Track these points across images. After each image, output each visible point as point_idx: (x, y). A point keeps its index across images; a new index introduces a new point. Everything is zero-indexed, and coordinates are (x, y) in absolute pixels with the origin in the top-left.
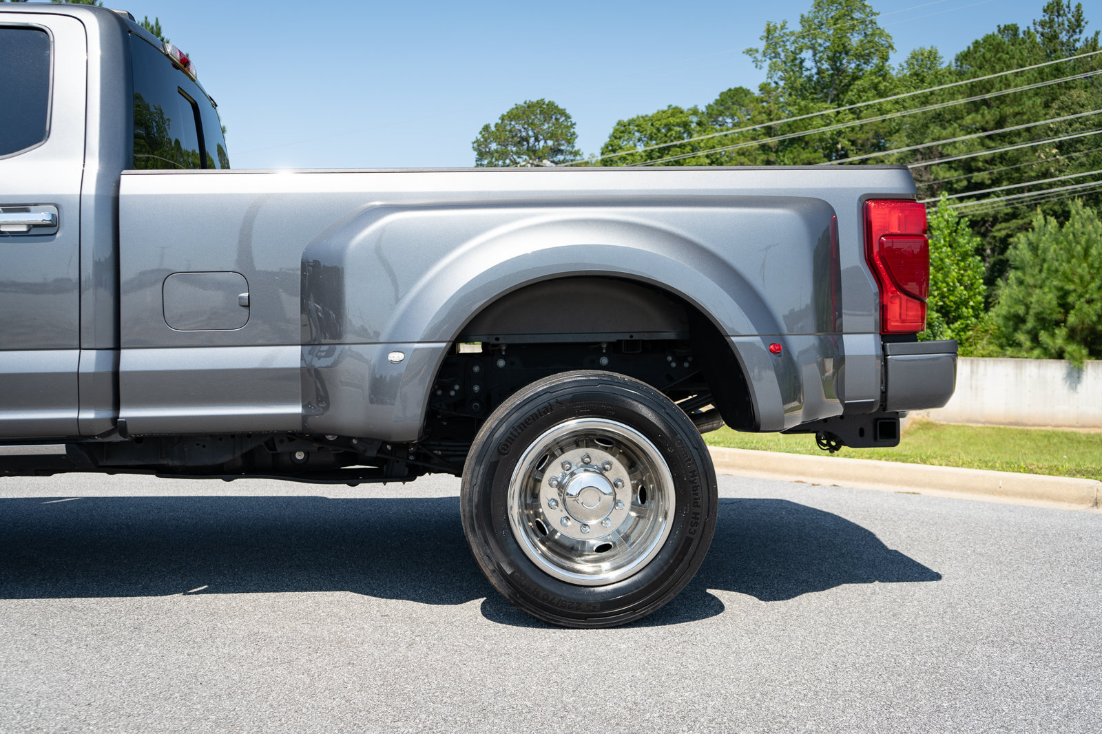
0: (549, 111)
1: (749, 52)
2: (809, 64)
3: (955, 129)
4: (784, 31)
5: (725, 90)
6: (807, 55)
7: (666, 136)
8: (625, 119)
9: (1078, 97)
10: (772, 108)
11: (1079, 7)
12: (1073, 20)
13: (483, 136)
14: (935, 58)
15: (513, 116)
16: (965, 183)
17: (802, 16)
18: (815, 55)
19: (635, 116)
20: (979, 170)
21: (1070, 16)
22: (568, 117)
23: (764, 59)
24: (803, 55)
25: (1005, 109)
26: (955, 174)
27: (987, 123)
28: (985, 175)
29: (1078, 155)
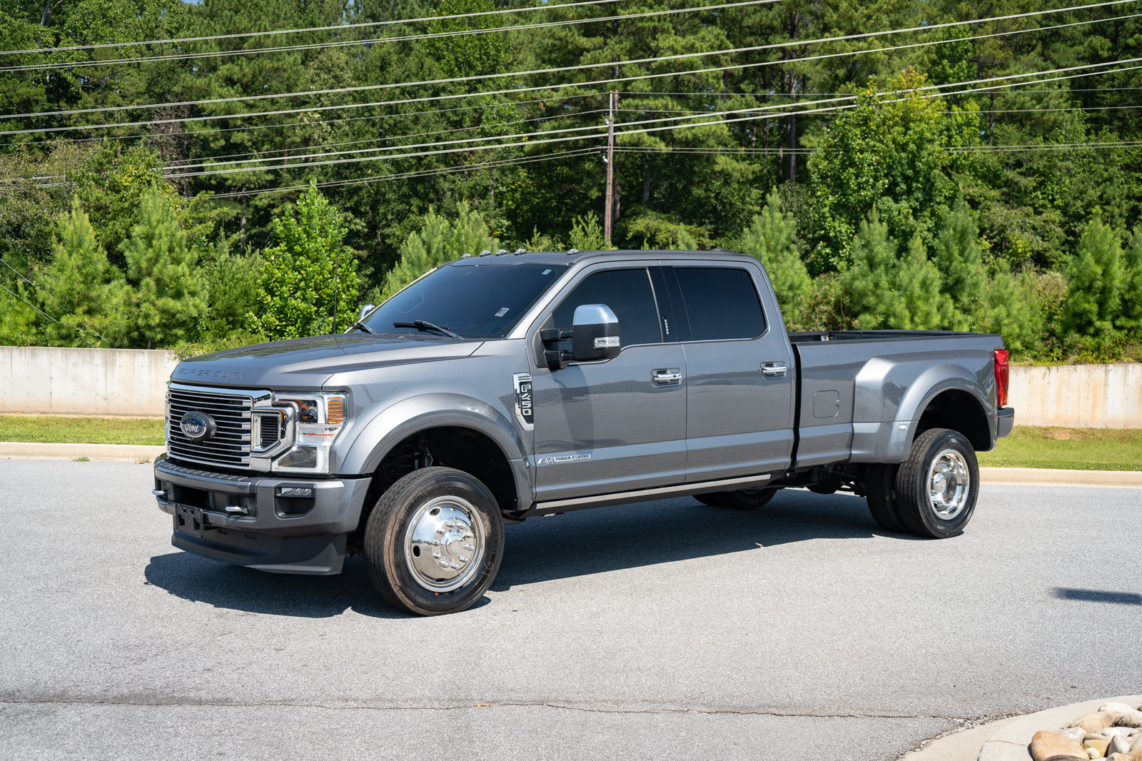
3: (210, 79)
9: (338, 59)
16: (222, 142)
20: (239, 130)
25: (265, 63)
26: (213, 131)
27: (244, 75)
28: (246, 136)
29: (340, 122)
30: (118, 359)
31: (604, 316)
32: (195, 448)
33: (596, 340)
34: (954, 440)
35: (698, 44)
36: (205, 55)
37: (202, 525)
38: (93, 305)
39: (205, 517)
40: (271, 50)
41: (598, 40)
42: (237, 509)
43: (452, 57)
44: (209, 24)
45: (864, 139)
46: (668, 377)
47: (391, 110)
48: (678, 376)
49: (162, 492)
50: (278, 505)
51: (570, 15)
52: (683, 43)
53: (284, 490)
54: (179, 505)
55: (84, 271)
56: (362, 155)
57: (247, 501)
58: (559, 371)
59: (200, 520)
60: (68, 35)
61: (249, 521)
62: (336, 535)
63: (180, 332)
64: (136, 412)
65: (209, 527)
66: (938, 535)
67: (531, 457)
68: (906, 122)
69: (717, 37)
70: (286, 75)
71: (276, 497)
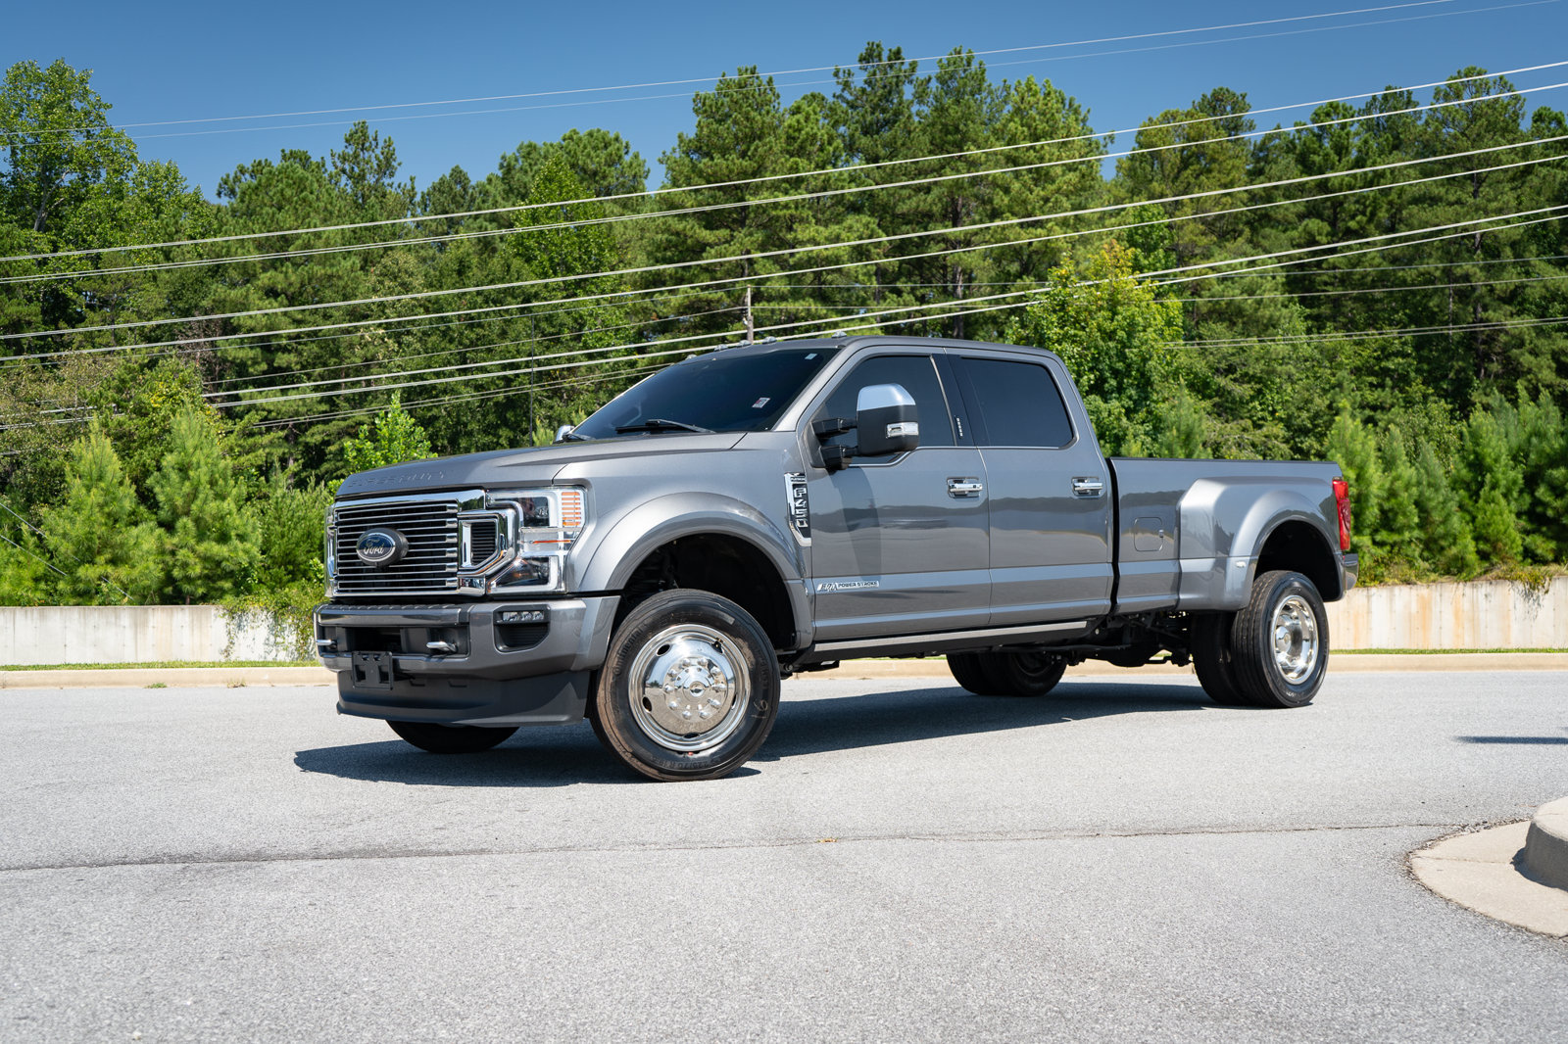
3: (248, 290)
9: (405, 262)
11: (389, 144)
12: (381, 157)
14: (175, 179)
16: (264, 366)
18: (14, 153)
20: (285, 350)
21: (378, 151)
25: (315, 268)
26: (251, 354)
27: (291, 284)
28: (292, 358)
29: (410, 338)
30: (151, 618)
31: (898, 396)
32: (376, 577)
33: (889, 427)
34: (1297, 584)
35: (844, 235)
36: (240, 259)
37: (391, 675)
38: (119, 552)
39: (395, 663)
40: (322, 251)
41: (723, 233)
42: (441, 644)
43: (545, 257)
44: (245, 226)
45: (1062, 328)
46: (965, 487)
47: (472, 323)
48: (979, 487)
49: (329, 642)
50: (498, 635)
51: (689, 204)
52: (827, 234)
53: (507, 616)
54: (356, 653)
55: (106, 510)
56: (438, 375)
57: (455, 635)
58: (838, 472)
59: (388, 669)
60: (67, 242)
61: (459, 661)
62: (575, 672)
63: (227, 585)
65: (401, 675)
66: (1287, 703)
67: (808, 581)
68: (1113, 306)
69: (867, 226)
70: (341, 283)
71: (496, 625)
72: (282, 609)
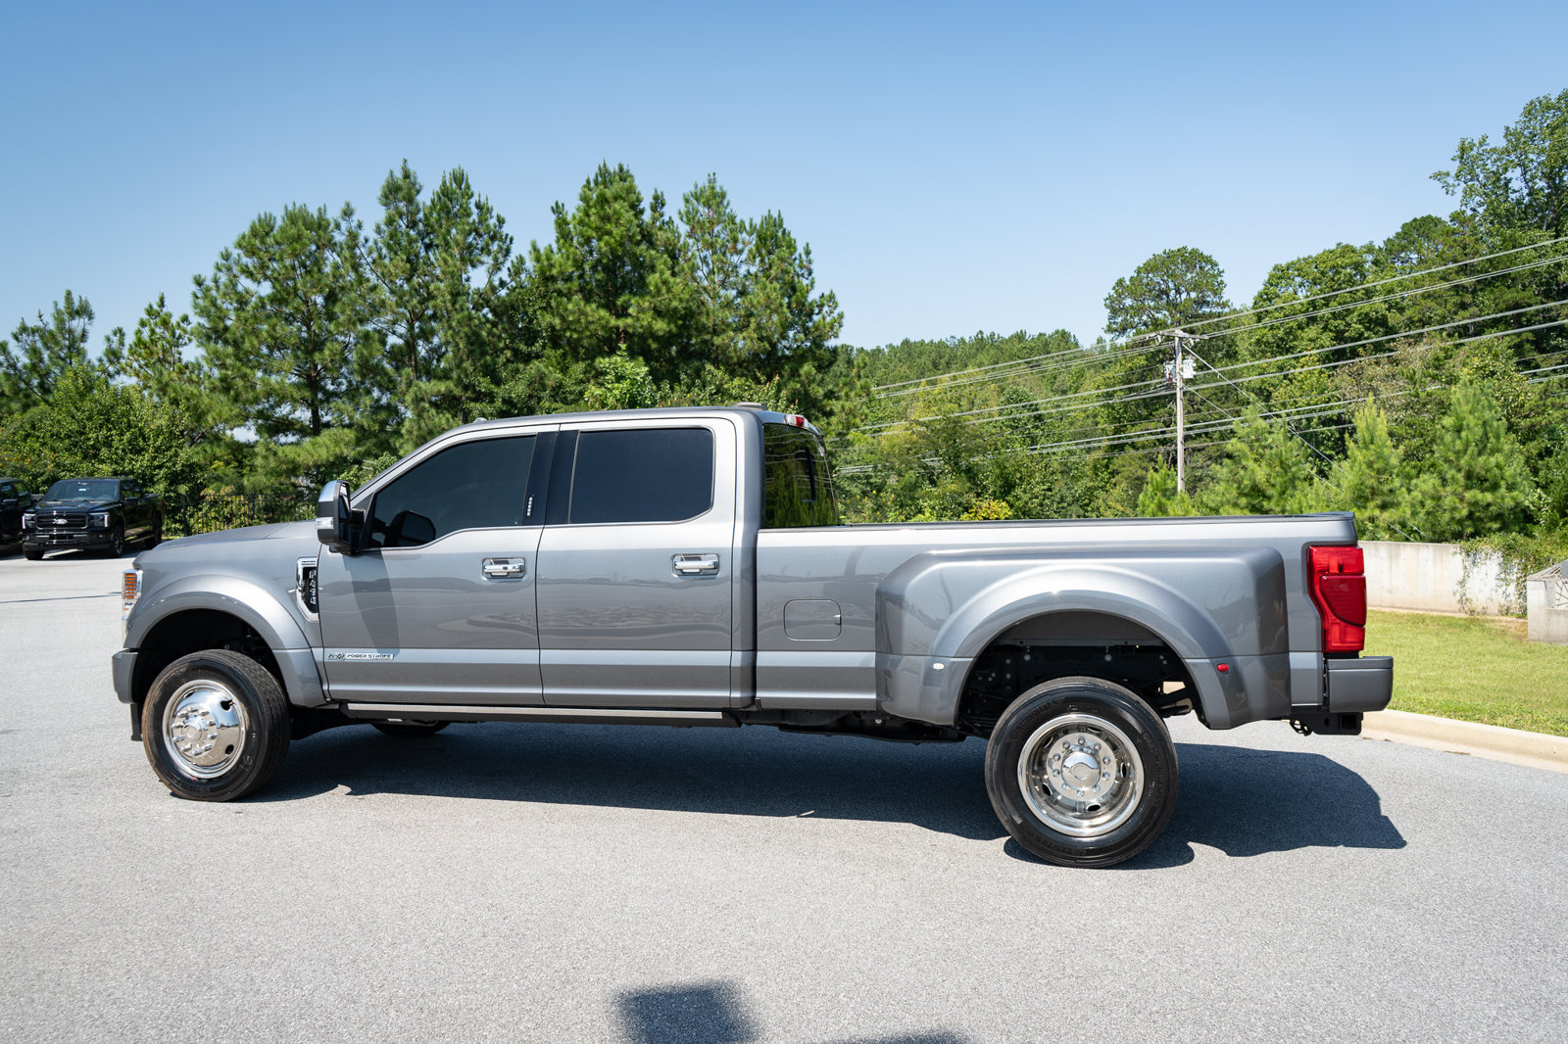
0: (1193, 259)
1: (1438, 176)
2: (1515, 184)
4: (1484, 147)
5: (1409, 220)
6: (1514, 175)
7: (1333, 279)
8: (1284, 263)
10: (1467, 241)
13: (1116, 292)
15: (1150, 267)
17: (1507, 128)
18: (1524, 174)
19: (1295, 259)
22: (1214, 264)
23: (1456, 183)
24: (1509, 175)
38: (1388, 499)
46: (503, 568)
48: (522, 567)
55: (1375, 466)
63: (1495, 526)
64: (1420, 606)
67: (318, 650)
72: (1509, 550)
